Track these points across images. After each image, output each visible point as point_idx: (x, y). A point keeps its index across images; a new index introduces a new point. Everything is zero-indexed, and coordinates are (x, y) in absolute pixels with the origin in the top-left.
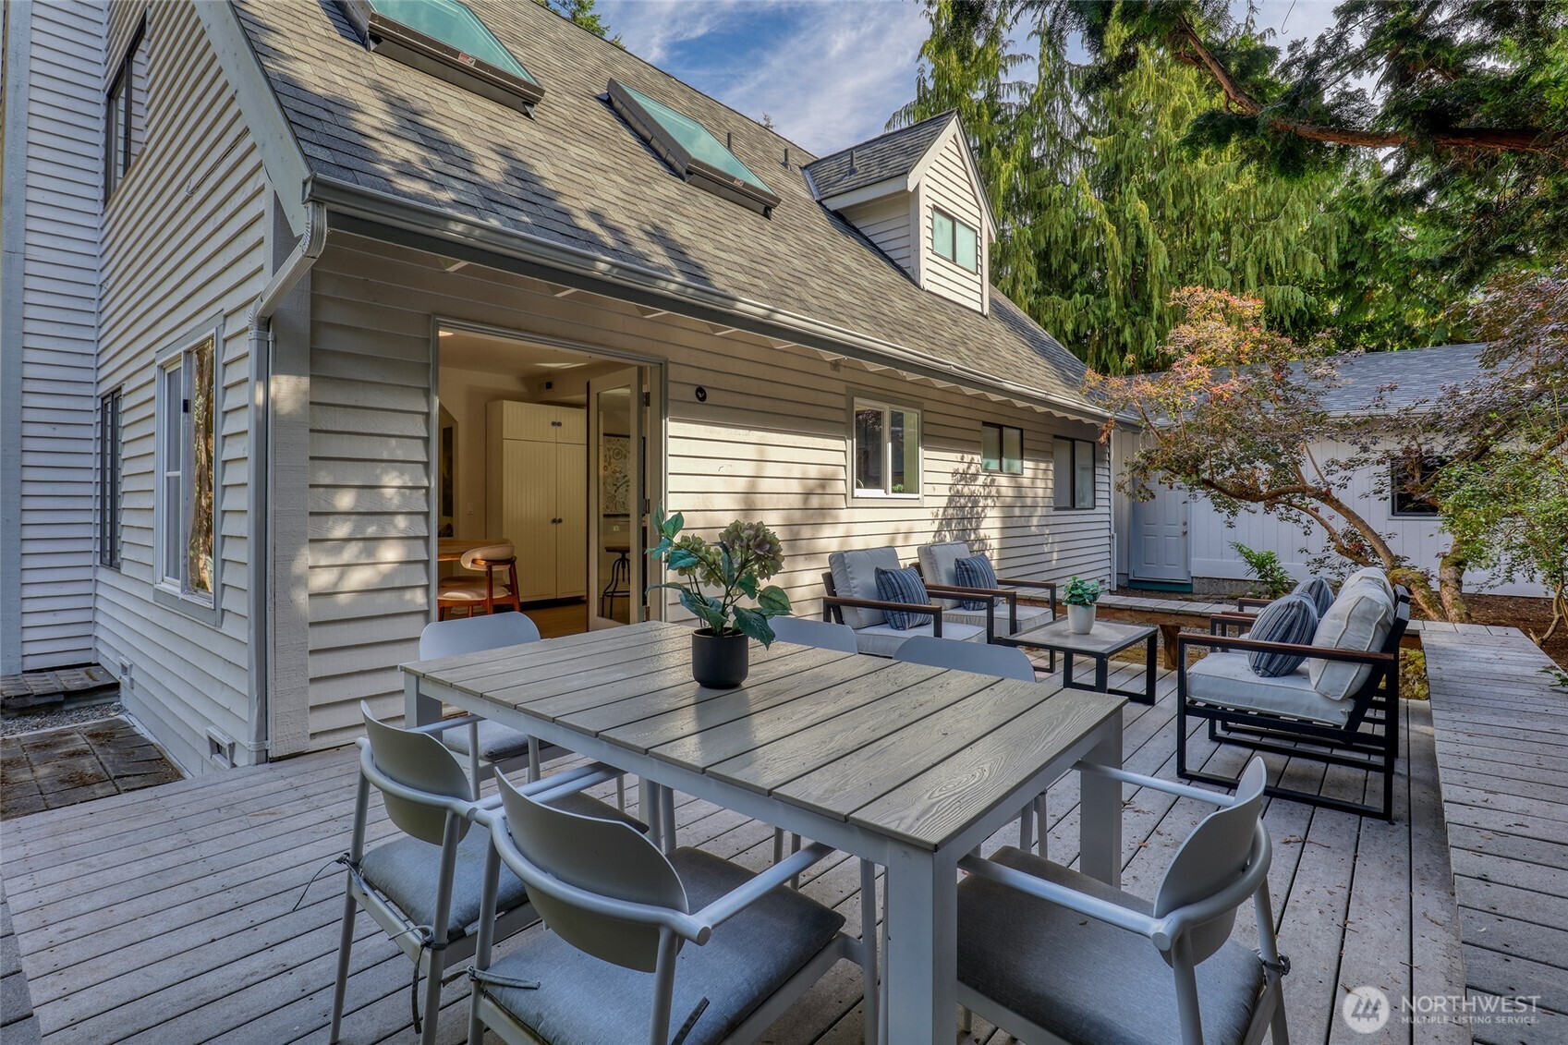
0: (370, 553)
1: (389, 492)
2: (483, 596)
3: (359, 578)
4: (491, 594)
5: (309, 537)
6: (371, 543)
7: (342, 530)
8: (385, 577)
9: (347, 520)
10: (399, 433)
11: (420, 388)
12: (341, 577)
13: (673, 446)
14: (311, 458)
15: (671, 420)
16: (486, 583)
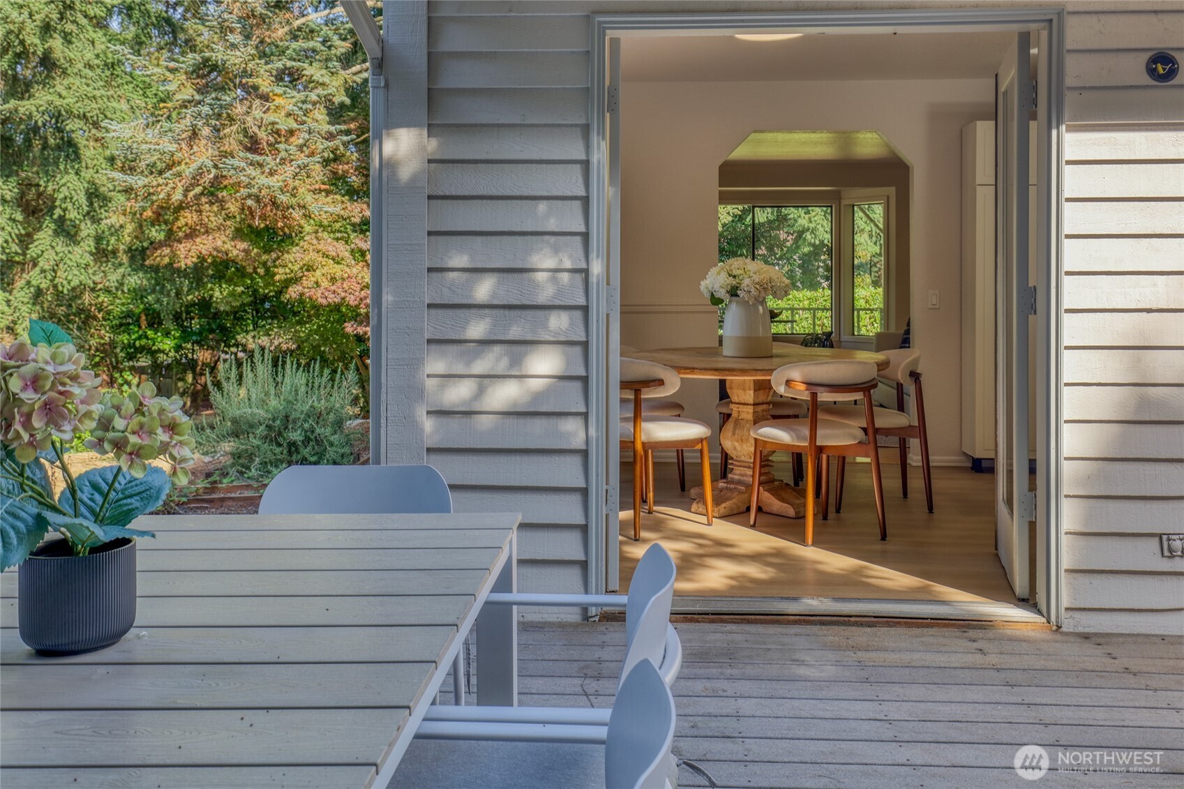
0: (516, 361)
1: (541, 277)
2: (804, 439)
3: (505, 394)
4: (813, 436)
5: (427, 336)
6: (515, 348)
7: (477, 329)
8: (538, 396)
9: (482, 317)
10: (545, 194)
11: (576, 125)
12: (480, 392)
13: (1073, 181)
14: (430, 233)
15: (1071, 129)
16: (808, 420)
